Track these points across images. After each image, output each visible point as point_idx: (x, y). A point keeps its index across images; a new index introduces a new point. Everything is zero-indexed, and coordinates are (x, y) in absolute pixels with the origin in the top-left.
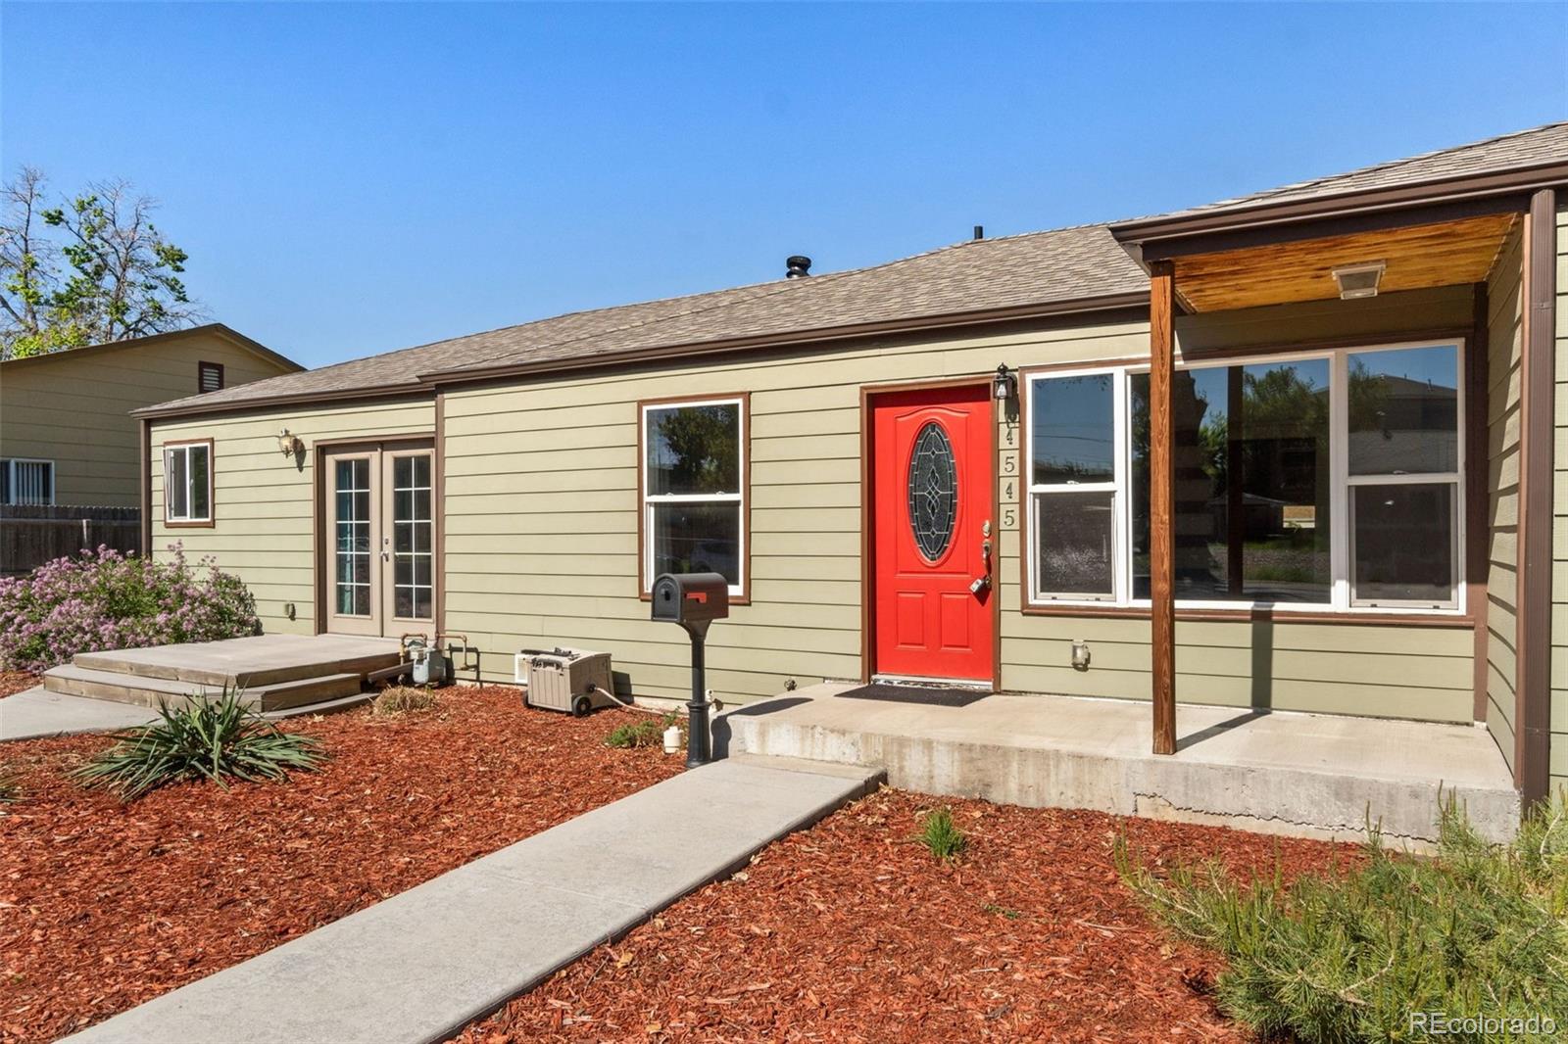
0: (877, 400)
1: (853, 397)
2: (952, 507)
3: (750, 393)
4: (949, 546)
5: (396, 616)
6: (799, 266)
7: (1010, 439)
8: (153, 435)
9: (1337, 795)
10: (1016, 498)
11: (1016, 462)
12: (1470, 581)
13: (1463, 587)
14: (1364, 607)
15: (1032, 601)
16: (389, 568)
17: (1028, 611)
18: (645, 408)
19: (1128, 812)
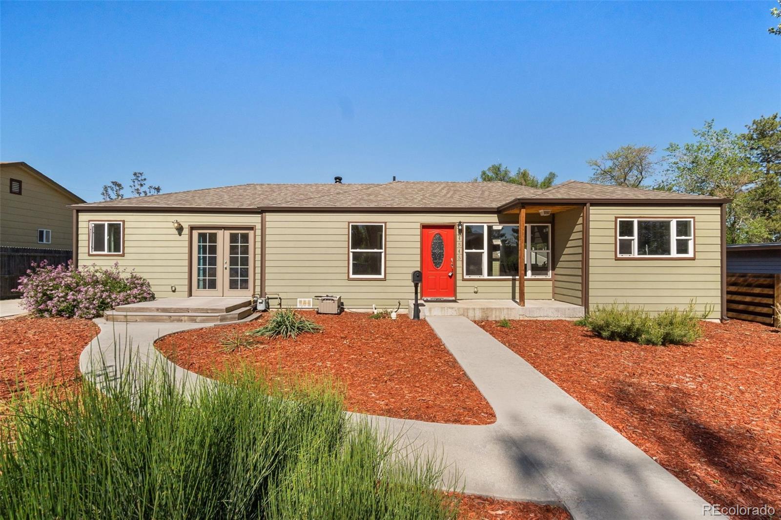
0: (425, 227)
1: (418, 226)
2: (443, 255)
3: (386, 222)
4: (442, 264)
5: (230, 289)
6: (338, 179)
7: (459, 239)
8: (80, 216)
9: (556, 311)
10: (461, 253)
11: (461, 244)
12: (552, 270)
13: (550, 271)
14: (533, 277)
15: (465, 277)
16: (227, 272)
17: (464, 280)
18: (351, 224)
19: (518, 319)
